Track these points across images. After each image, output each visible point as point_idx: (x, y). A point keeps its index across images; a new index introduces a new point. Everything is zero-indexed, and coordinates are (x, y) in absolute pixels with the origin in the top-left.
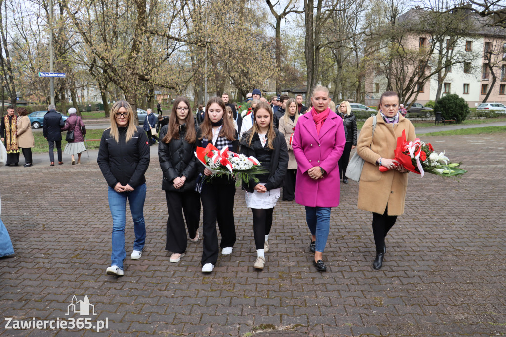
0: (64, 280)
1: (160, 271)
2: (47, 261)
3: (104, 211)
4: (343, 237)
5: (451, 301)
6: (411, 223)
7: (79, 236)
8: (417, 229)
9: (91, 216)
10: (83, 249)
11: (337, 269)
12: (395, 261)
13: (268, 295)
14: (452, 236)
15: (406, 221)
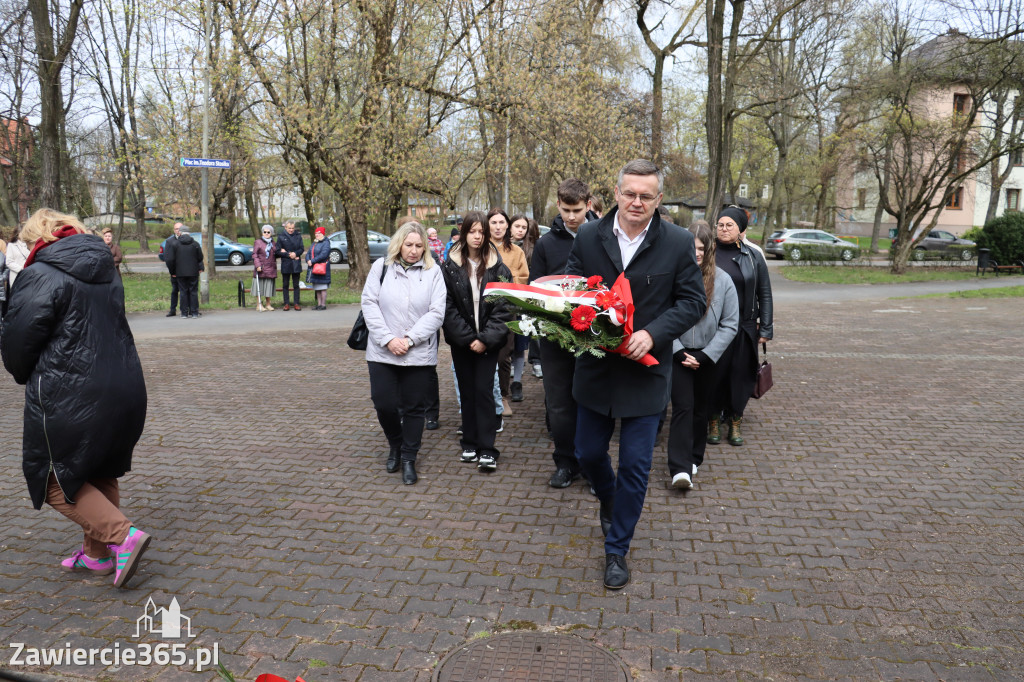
0: (178, 529)
1: (352, 523)
2: (155, 496)
3: (274, 417)
4: (714, 480)
5: (891, 602)
6: (860, 461)
7: (220, 458)
8: (869, 472)
9: (248, 424)
10: (222, 480)
11: (685, 535)
12: (803, 527)
13: (539, 572)
14: (936, 488)
15: (852, 456)
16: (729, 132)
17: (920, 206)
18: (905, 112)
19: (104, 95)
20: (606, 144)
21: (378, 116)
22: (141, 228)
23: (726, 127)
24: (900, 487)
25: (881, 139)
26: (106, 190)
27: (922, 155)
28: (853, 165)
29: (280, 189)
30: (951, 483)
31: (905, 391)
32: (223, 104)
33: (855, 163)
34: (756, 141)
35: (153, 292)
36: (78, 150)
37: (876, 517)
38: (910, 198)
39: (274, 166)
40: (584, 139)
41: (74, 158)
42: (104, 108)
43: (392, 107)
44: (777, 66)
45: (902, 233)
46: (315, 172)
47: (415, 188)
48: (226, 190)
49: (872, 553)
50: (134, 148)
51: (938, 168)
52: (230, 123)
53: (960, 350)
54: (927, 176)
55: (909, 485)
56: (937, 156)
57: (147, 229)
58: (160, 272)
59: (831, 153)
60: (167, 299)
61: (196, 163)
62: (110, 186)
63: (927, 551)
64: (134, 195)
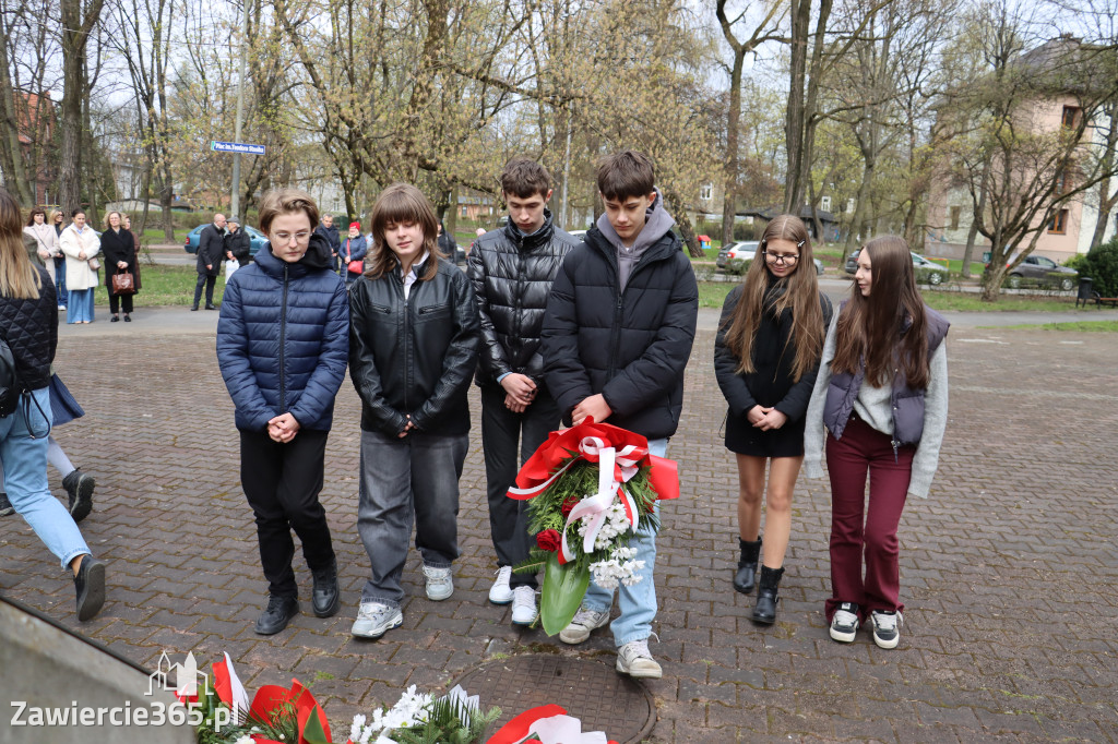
0: (188, 533)
2: (165, 498)
5: (941, 644)
8: (933, 509)
14: (1003, 529)
16: (810, 138)
17: (1017, 228)
18: (1006, 123)
19: (132, 70)
20: (675, 144)
21: (426, 105)
22: (167, 217)
23: (807, 133)
24: (965, 527)
25: (977, 153)
26: (131, 173)
27: (1022, 172)
28: (946, 180)
29: (319, 181)
30: (1020, 525)
31: (982, 426)
32: (260, 86)
33: (950, 178)
34: (842, 149)
35: (176, 285)
36: (102, 129)
37: (936, 556)
38: (1007, 219)
39: (314, 155)
40: (650, 138)
41: (98, 138)
42: (132, 84)
43: (443, 96)
44: (868, 68)
45: (997, 257)
46: (358, 162)
47: (465, 185)
48: (260, 178)
49: (926, 593)
50: (163, 129)
51: (1039, 187)
52: (267, 106)
53: (1048, 386)
54: (1027, 195)
55: (975, 525)
56: (1039, 174)
57: (174, 218)
58: (185, 264)
59: (923, 166)
60: (191, 293)
61: (228, 147)
62: (135, 170)
63: (986, 594)
64: (161, 180)
